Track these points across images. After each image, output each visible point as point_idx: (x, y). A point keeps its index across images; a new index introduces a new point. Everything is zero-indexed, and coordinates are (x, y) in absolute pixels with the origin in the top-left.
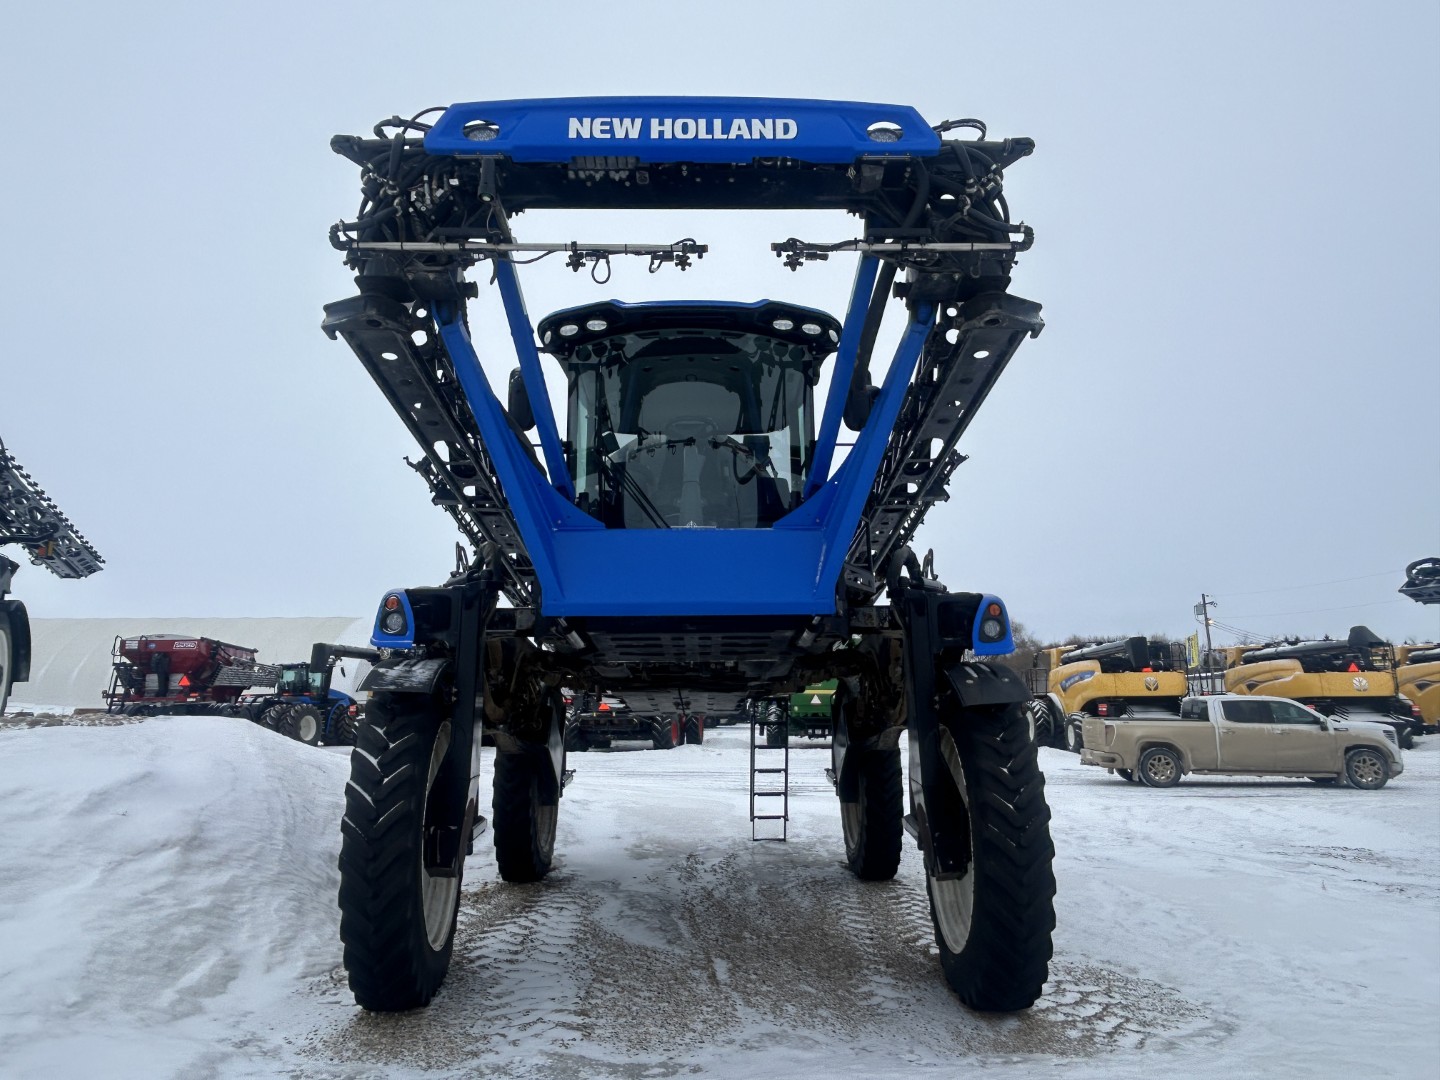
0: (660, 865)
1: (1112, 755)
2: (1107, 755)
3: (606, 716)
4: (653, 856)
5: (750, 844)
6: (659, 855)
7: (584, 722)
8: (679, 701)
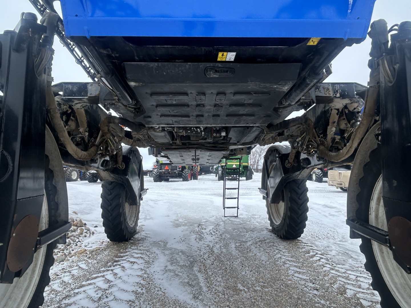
0: (187, 230)
1: (341, 183)
2: (339, 183)
3: (168, 171)
4: (183, 225)
5: (224, 219)
6: (185, 225)
7: (160, 173)
8: (194, 157)
